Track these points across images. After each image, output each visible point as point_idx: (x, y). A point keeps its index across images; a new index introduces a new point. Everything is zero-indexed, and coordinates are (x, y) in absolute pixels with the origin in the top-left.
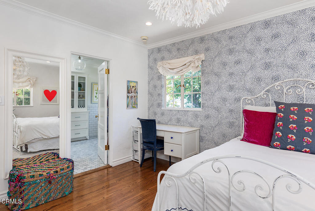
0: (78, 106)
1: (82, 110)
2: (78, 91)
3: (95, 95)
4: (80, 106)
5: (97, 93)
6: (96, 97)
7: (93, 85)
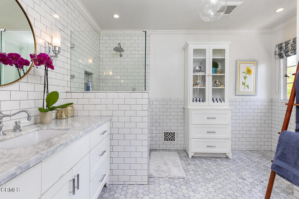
0: (212, 99)
1: (218, 105)
2: (212, 74)
3: (242, 80)
4: (215, 99)
5: (245, 78)
6: (244, 84)
7: (238, 64)
